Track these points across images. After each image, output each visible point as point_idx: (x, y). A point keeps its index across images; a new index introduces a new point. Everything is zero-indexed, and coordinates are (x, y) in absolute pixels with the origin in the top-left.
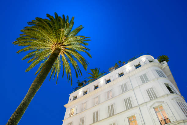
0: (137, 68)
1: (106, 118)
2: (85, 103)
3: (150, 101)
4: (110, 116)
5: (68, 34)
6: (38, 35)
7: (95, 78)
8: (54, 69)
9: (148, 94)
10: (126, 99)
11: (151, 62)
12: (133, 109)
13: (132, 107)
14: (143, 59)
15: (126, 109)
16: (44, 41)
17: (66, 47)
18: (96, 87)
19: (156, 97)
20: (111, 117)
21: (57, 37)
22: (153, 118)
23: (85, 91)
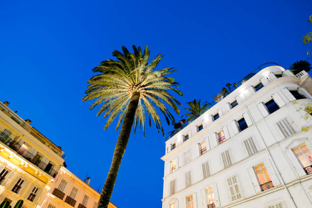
0: (257, 90)
1: (221, 171)
2: (188, 151)
3: (284, 140)
4: (226, 168)
5: (145, 70)
6: (108, 81)
7: (195, 114)
8: (138, 118)
9: (281, 129)
10: (247, 140)
11: (279, 76)
12: (260, 153)
13: (257, 151)
14: (265, 74)
15: (248, 154)
16: (117, 87)
17: (146, 87)
18: (200, 128)
19: (294, 132)
20: (228, 169)
21: (131, 78)
22: (293, 165)
23: (185, 135)
